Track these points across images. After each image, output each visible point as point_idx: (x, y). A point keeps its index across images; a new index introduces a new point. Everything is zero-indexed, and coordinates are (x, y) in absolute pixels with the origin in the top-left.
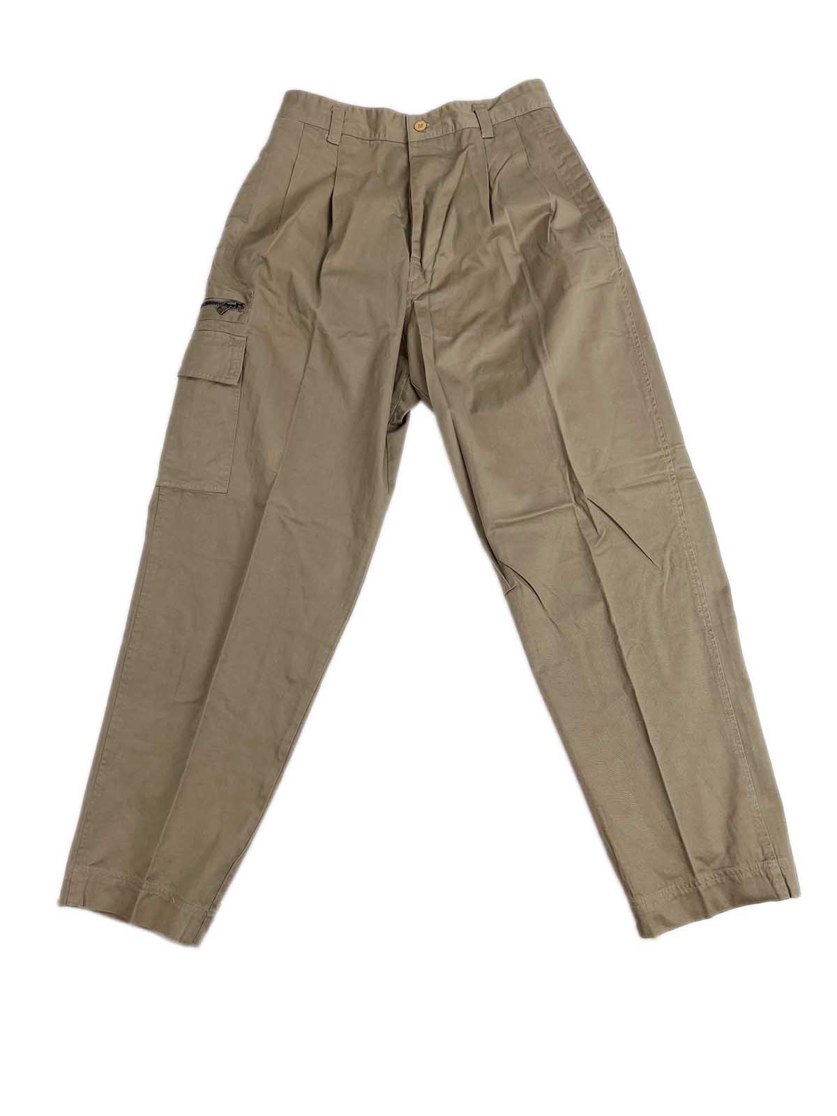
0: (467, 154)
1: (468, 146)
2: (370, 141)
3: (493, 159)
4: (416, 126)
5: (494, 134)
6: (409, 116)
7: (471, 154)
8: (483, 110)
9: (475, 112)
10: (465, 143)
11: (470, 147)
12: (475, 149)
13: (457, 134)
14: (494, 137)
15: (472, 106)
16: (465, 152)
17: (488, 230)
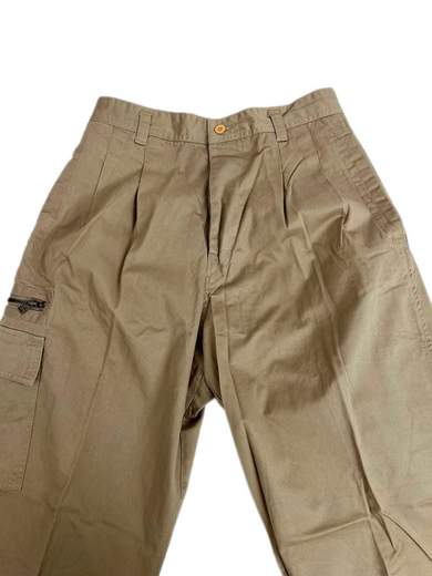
0: (263, 157)
1: (263, 149)
2: (174, 142)
3: (287, 162)
4: (216, 129)
5: (288, 137)
6: (210, 120)
7: (267, 156)
8: (278, 116)
9: (270, 117)
10: (261, 147)
11: (265, 150)
13: (254, 138)
14: (288, 141)
15: (268, 112)
16: (261, 155)
17: (283, 232)
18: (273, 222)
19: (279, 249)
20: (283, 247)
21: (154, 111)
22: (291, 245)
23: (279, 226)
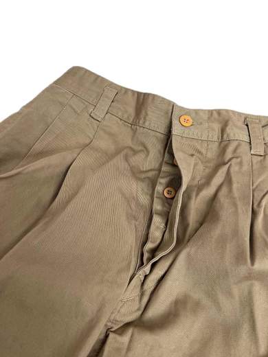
0: (229, 167)
1: (230, 160)
2: (132, 125)
3: (260, 180)
4: (182, 120)
5: (265, 152)
6: (177, 106)
7: (235, 169)
8: (257, 125)
9: (247, 125)
10: (229, 155)
11: (234, 161)
12: (241, 164)
13: (222, 145)
14: (265, 156)
15: (245, 119)
16: (227, 166)
17: (243, 270)
18: (230, 249)
19: (229, 294)
20: (236, 291)
21: (122, 88)
22: (250, 293)
23: (239, 258)
